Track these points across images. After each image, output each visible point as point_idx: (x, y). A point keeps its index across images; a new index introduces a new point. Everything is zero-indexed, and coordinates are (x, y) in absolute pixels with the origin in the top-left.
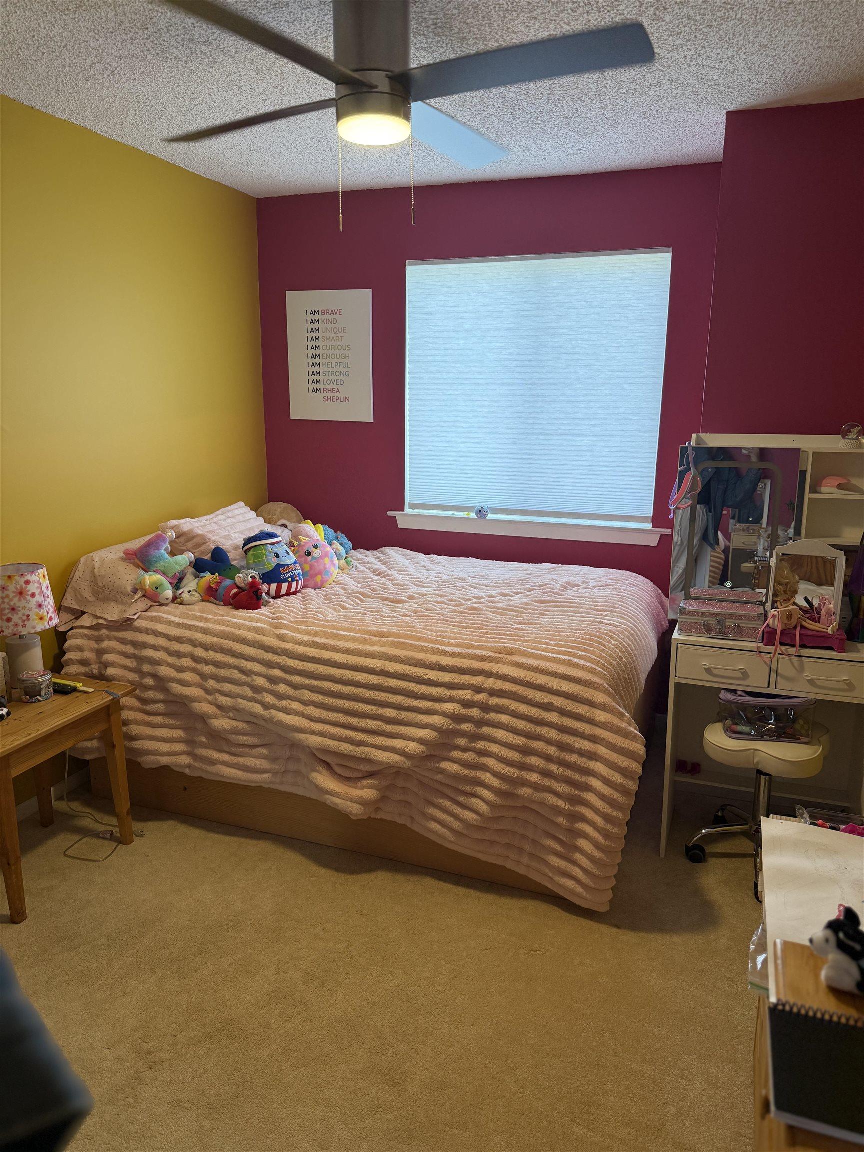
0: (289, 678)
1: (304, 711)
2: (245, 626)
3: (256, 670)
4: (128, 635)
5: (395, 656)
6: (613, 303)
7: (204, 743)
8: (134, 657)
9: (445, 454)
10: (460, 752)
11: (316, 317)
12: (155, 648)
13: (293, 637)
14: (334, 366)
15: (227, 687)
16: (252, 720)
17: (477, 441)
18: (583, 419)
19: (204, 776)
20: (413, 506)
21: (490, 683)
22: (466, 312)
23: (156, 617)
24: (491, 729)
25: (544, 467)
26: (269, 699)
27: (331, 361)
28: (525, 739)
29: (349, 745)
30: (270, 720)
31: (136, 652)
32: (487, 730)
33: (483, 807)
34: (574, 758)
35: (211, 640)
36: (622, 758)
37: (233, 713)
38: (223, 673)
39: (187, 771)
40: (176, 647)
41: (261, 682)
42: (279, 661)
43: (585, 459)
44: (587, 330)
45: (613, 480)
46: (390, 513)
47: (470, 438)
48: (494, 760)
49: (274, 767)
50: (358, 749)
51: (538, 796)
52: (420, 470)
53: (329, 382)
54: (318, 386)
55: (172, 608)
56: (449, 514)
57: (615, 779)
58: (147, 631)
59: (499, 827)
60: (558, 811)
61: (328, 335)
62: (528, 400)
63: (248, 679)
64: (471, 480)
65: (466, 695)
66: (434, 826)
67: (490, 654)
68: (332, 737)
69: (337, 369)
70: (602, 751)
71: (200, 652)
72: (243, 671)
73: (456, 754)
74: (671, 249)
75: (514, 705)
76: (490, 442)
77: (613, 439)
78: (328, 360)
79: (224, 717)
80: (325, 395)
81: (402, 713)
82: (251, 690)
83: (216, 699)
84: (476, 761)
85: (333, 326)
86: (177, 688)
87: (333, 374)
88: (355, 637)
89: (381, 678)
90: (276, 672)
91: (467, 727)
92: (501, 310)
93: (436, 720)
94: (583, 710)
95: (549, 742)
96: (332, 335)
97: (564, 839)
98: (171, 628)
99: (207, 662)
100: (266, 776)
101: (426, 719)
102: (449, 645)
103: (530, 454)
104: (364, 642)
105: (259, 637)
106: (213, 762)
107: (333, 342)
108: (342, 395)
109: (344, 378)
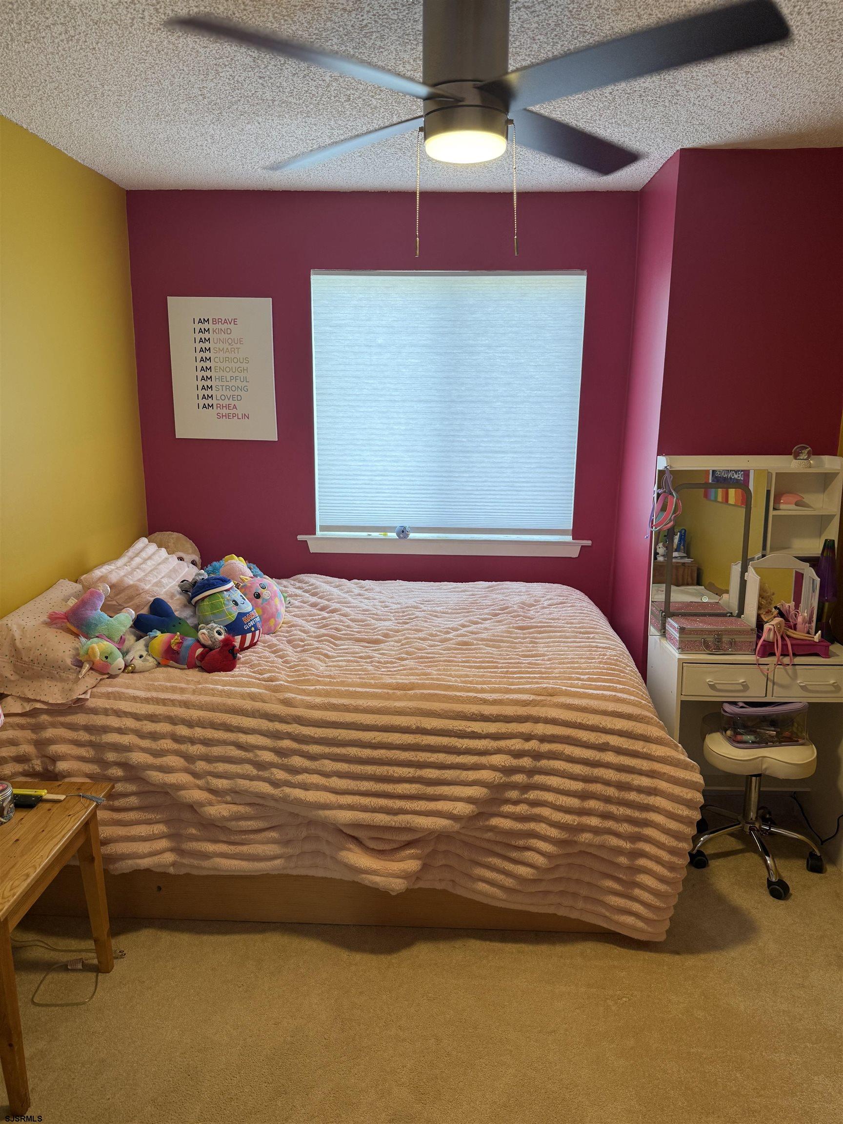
0: (305, 748)
1: (328, 784)
2: (236, 692)
3: (260, 744)
4: (80, 719)
5: (430, 710)
6: (530, 322)
7: (193, 834)
8: (91, 744)
9: (359, 473)
10: (510, 806)
11: (206, 326)
12: (120, 731)
13: (302, 700)
14: (229, 379)
15: (221, 767)
16: (258, 802)
17: (394, 459)
18: (504, 436)
19: (195, 872)
20: (324, 528)
21: (541, 729)
22: (378, 326)
23: (112, 693)
24: (543, 777)
25: (465, 484)
26: (280, 775)
27: (225, 374)
28: (581, 783)
29: (384, 815)
30: (285, 800)
31: (93, 738)
32: (539, 779)
33: (540, 860)
34: (633, 796)
35: (195, 714)
36: (685, 790)
37: (231, 796)
38: (217, 751)
39: (171, 870)
40: (149, 727)
41: (268, 756)
42: (290, 730)
43: (505, 475)
44: (504, 348)
45: (533, 495)
46: (300, 537)
47: (385, 456)
48: (548, 809)
49: (289, 850)
50: (396, 818)
51: (598, 840)
52: (333, 490)
53: (223, 397)
54: (210, 402)
55: (124, 679)
56: (364, 534)
57: (680, 812)
58: (106, 712)
59: (554, 876)
60: (619, 851)
61: (221, 346)
62: (447, 417)
63: (250, 755)
64: (388, 499)
65: (516, 744)
66: (482, 886)
67: (532, 697)
68: (365, 809)
69: (233, 383)
70: (663, 785)
71: (183, 731)
72: (239, 746)
73: (508, 808)
74: (585, 272)
75: (569, 750)
76: (408, 459)
77: (533, 456)
78: (221, 373)
79: (219, 802)
80: (219, 410)
81: (444, 772)
82: (255, 767)
83: (208, 783)
84: (529, 813)
85: (227, 336)
86: (156, 776)
87: (228, 388)
88: (377, 693)
89: (418, 736)
90: (286, 743)
91: (519, 778)
92: (416, 325)
93: (486, 775)
94: (638, 746)
95: (607, 783)
96: (226, 346)
97: (624, 878)
98: (139, 705)
99: (192, 741)
100: (278, 862)
101: (472, 775)
102: (483, 691)
103: (451, 472)
104: (388, 697)
105: (258, 705)
106: (206, 856)
107: (227, 355)
108: (239, 412)
109: (239, 392)
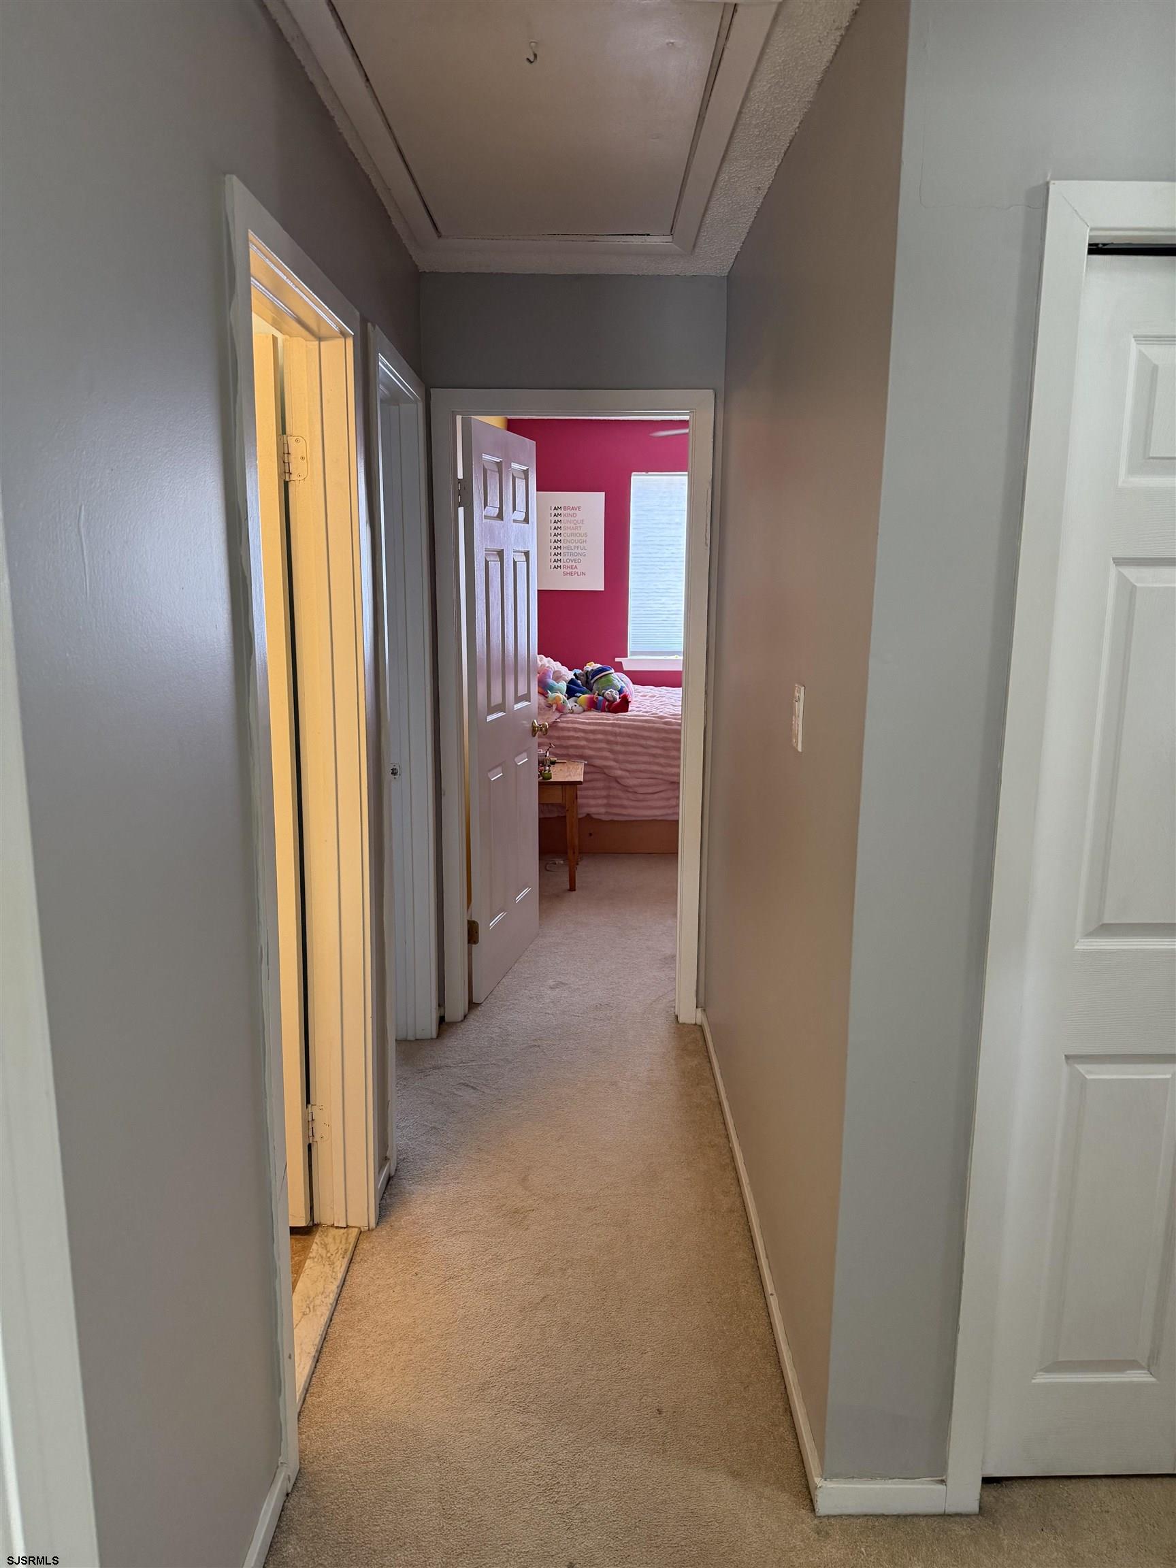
3: (653, 745)
7: (617, 795)
9: (659, 613)
11: (559, 511)
14: (573, 548)
15: (633, 758)
19: (616, 818)
20: (634, 653)
23: (569, 721)
27: (570, 544)
37: (639, 774)
46: (617, 660)
53: (568, 561)
54: (559, 564)
61: (568, 525)
69: (576, 550)
72: (643, 747)
79: (632, 777)
80: (565, 570)
83: (625, 766)
85: (573, 519)
87: (572, 554)
96: (572, 525)
98: (583, 726)
106: (626, 808)
107: (572, 531)
108: (579, 571)
109: (580, 557)
